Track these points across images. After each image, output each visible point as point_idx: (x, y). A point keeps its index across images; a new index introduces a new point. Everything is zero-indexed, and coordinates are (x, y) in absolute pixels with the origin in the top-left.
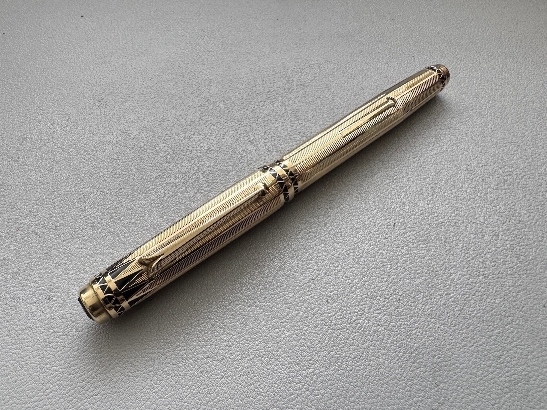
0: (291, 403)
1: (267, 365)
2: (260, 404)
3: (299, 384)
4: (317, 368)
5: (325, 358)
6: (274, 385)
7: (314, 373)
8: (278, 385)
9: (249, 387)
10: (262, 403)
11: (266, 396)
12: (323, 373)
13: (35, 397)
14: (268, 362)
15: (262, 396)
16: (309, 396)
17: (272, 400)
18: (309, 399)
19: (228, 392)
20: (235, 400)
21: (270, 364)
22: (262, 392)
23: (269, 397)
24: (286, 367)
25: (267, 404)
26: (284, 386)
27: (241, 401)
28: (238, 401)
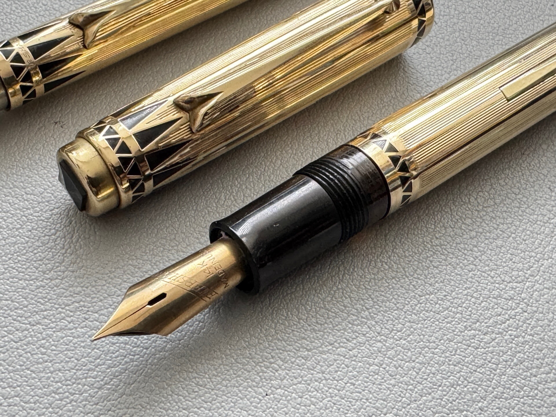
0: (499, 326)
1: (455, 268)
2: (448, 323)
3: (510, 302)
4: (540, 282)
5: (551, 268)
6: (469, 298)
7: (535, 288)
8: (476, 298)
9: (427, 296)
10: (452, 321)
11: (458, 313)
12: (549, 289)
13: (52, 272)
14: (457, 264)
15: (451, 311)
16: (528, 319)
17: (468, 319)
18: (530, 324)
19: (393, 300)
20: (405, 312)
21: (461, 267)
22: (450, 306)
23: (462, 314)
24: (489, 275)
25: (459, 323)
26: (486, 301)
27: (416, 315)
28: (411, 315)
